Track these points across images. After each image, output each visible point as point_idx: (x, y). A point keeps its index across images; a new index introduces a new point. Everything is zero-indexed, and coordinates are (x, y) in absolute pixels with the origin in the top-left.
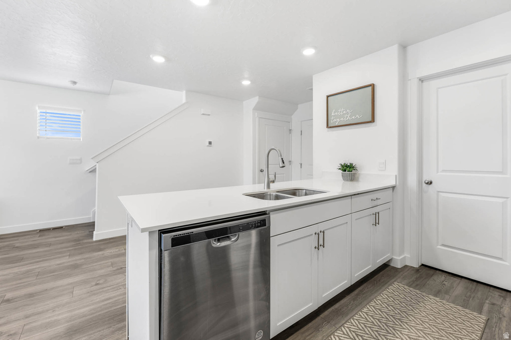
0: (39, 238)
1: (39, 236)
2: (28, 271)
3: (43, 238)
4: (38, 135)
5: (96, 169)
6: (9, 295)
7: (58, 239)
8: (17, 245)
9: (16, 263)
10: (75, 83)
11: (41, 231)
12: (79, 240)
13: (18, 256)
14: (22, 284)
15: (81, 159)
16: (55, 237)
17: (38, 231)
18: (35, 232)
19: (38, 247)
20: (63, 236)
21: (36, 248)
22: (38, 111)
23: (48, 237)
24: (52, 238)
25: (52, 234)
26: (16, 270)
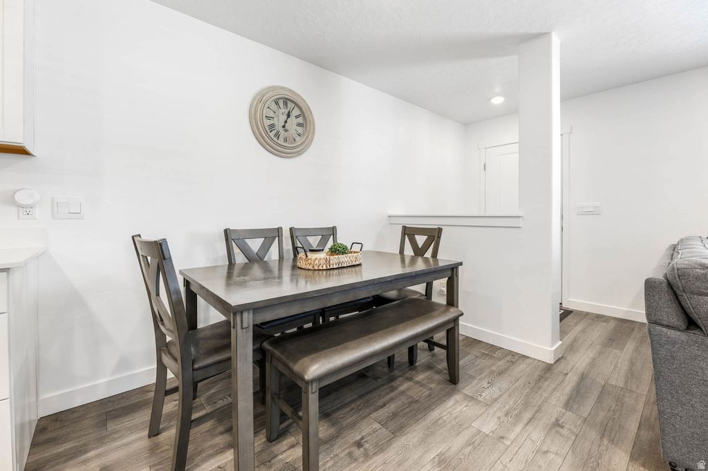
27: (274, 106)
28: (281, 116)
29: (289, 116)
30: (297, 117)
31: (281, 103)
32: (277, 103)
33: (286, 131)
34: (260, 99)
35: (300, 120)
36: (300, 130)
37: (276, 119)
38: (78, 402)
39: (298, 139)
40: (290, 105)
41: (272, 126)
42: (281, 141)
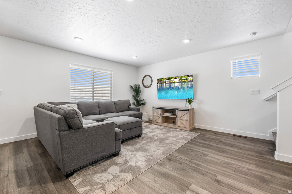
0: (233, 140)
1: (233, 139)
2: (228, 164)
3: (236, 141)
4: (232, 76)
5: (276, 96)
6: (219, 177)
7: (245, 145)
8: (222, 141)
9: (222, 153)
10: (255, 33)
11: (234, 135)
12: (262, 154)
13: (223, 148)
14: (226, 173)
15: (259, 91)
16: (243, 144)
17: (232, 135)
18: (231, 136)
19: (233, 147)
20: (249, 145)
21: (232, 147)
22: (232, 62)
23: (238, 141)
24: (241, 143)
25: (241, 140)
26: (222, 158)
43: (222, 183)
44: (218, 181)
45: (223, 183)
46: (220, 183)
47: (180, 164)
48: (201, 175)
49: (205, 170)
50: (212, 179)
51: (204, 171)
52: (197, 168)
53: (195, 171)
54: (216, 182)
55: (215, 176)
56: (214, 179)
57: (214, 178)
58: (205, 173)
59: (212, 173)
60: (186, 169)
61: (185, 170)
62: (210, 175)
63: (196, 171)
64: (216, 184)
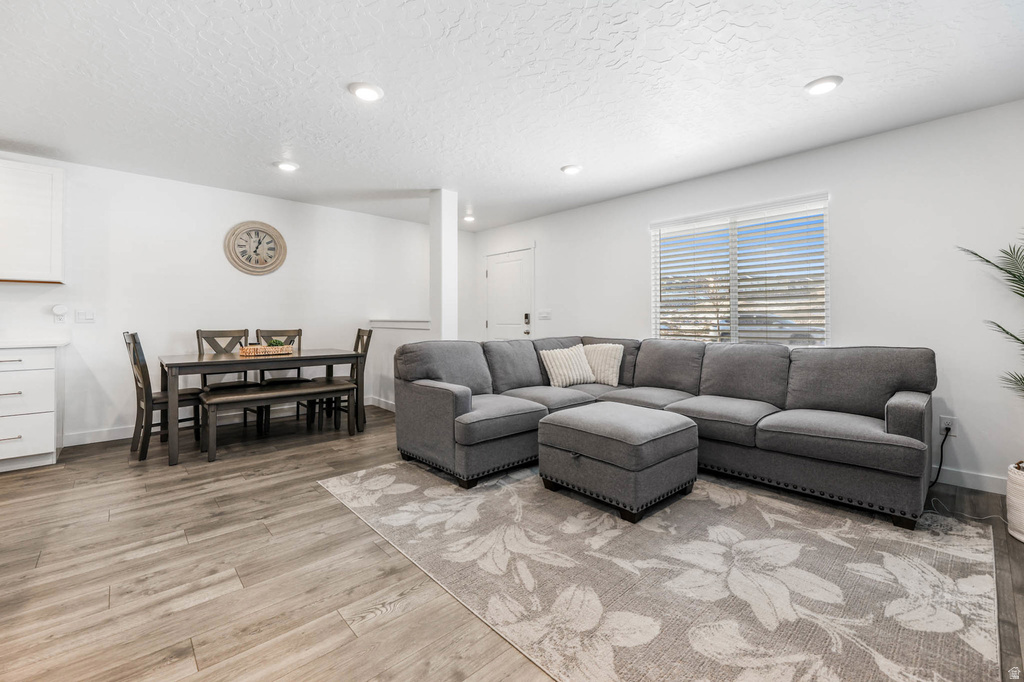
27: (245, 237)
28: (252, 244)
29: (260, 243)
30: (268, 243)
31: (253, 234)
32: (249, 234)
33: (257, 255)
34: (234, 233)
35: (272, 245)
36: (271, 253)
37: (247, 247)
38: (88, 441)
39: (269, 260)
40: (261, 235)
41: (244, 253)
42: (253, 263)
43: (165, 660)
44: (181, 653)
45: (159, 662)
46: (169, 654)
47: (351, 591)
48: (248, 623)
49: (260, 647)
50: (204, 643)
51: (259, 641)
52: (287, 628)
53: (283, 614)
54: (183, 646)
55: (205, 660)
56: (197, 650)
57: (203, 653)
58: (248, 638)
59: (223, 663)
60: (309, 595)
61: (308, 592)
62: (224, 648)
63: (278, 617)
64: (182, 641)
